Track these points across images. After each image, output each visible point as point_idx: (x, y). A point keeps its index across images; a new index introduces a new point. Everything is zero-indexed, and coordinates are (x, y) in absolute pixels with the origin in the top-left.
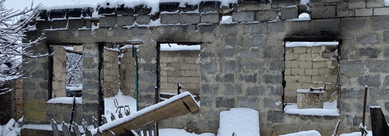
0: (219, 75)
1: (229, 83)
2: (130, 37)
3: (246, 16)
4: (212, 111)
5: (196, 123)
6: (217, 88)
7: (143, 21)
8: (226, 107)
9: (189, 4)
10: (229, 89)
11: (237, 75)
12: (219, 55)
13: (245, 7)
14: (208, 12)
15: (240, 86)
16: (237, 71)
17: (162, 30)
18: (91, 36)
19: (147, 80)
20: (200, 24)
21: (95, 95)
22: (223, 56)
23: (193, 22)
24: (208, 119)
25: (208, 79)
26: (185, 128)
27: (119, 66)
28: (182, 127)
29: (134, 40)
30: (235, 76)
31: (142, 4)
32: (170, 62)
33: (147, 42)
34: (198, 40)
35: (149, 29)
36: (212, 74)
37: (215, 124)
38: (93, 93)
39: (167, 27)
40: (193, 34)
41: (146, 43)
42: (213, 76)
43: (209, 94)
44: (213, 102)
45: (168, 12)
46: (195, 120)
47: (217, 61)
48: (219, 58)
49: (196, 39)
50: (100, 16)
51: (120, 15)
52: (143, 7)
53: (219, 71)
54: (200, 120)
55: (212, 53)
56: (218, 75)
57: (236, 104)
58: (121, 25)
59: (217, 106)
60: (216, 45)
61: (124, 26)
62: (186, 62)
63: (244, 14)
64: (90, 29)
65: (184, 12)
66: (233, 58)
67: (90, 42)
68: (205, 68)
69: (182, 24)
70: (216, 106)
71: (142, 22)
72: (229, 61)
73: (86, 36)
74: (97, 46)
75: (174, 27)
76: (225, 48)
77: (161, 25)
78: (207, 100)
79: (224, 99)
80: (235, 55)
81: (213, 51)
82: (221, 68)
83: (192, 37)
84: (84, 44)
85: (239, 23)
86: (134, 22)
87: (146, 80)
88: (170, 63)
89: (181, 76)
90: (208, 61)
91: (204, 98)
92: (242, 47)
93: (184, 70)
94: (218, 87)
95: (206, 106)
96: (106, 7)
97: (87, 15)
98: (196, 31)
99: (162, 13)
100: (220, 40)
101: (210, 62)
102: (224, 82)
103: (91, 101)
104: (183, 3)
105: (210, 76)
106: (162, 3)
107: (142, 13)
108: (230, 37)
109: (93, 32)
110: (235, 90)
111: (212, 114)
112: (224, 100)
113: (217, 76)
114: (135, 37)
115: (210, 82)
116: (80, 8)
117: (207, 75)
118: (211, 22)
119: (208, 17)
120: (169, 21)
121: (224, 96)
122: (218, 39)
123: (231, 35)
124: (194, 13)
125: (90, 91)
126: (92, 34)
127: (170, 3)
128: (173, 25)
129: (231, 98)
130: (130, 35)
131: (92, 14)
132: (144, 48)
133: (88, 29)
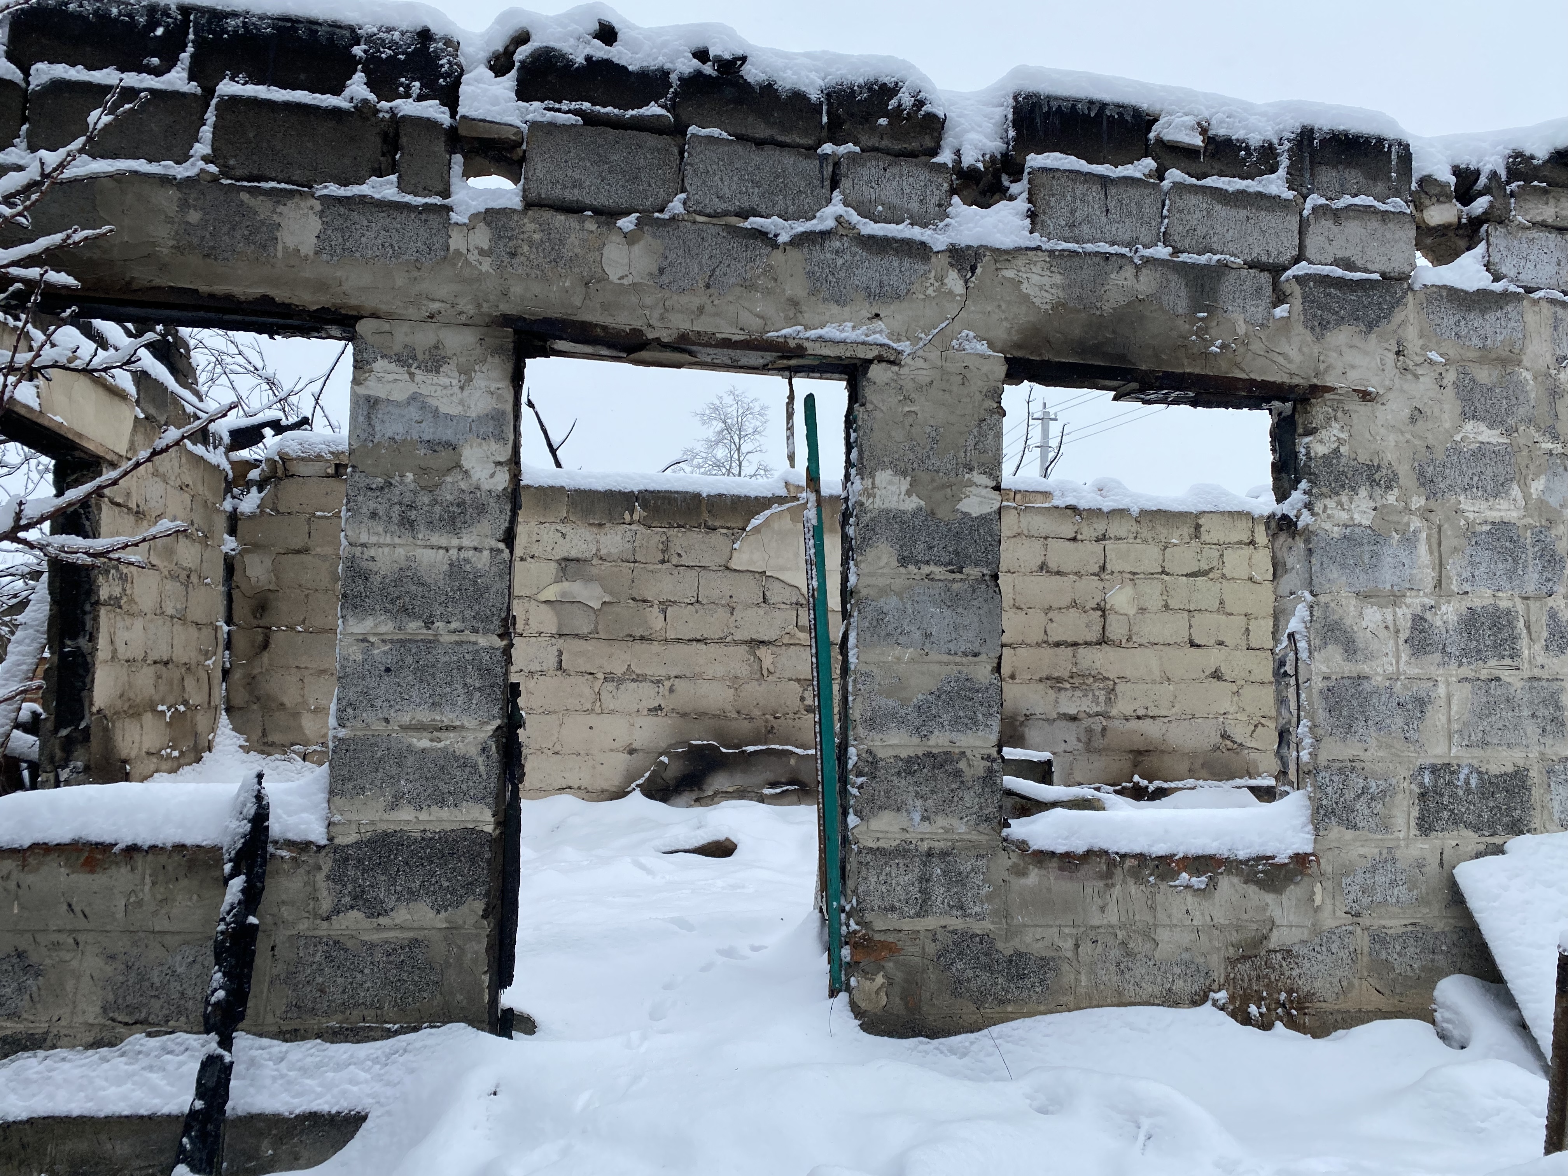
0: (1428, 616)
1: (1492, 666)
2: (794, 303)
3: (1558, 253)
4: (1394, 860)
5: (1288, 953)
6: (1422, 703)
7: (896, 201)
8: (1477, 829)
9: (1220, 130)
10: (1488, 709)
11: (1533, 619)
12: (1425, 481)
13: (1552, 202)
14: (1347, 200)
15: (1556, 686)
16: (1530, 589)
17: (1046, 281)
18: (448, 257)
19: (928, 635)
20: (1302, 268)
21: (465, 763)
22: (1451, 487)
23: (1258, 252)
24: (1365, 921)
25: (1361, 638)
26: (1222, 996)
27: (230, 566)
28: (1195, 987)
29: (830, 331)
30: (1521, 624)
31: (886, 80)
32: (580, 556)
33: (934, 355)
34: (1293, 368)
35: (944, 259)
36: (1381, 607)
37: (1411, 951)
38: (448, 740)
39: (1076, 261)
40: (1262, 325)
41: (920, 363)
42: (1390, 618)
43: (1372, 743)
44: (1400, 796)
45: (1083, 162)
46: (1285, 931)
47: (1416, 523)
48: (1423, 502)
49: (1280, 360)
50: (536, 110)
51: (715, 132)
52: (893, 103)
53: (1431, 586)
54: (1316, 930)
55: (1385, 463)
56: (1419, 610)
57: (1538, 806)
58: (721, 206)
59: (1425, 826)
60: (1407, 412)
61: (744, 215)
62: (675, 560)
63: (1552, 246)
64: (437, 200)
65: (1194, 181)
66: (1503, 504)
67: (435, 306)
68: (1343, 566)
69: (1184, 257)
70: (1420, 826)
71: (890, 207)
72: (1486, 522)
73: (396, 255)
74: (497, 351)
75: (1129, 271)
76: (1458, 438)
77: (1036, 239)
78: (1362, 783)
79: (1462, 777)
80: (1516, 487)
81: (1390, 456)
82: (1441, 565)
83: (1256, 346)
84: (374, 315)
85: (1529, 290)
86: (829, 201)
87: (917, 636)
88: (577, 560)
89: (642, 638)
90: (1358, 518)
91: (1341, 771)
92: (1555, 438)
93: (665, 606)
94: (1423, 695)
95: (1355, 827)
96: (588, 51)
97: (408, 88)
98: (1281, 311)
99: (1035, 160)
100: (1427, 381)
101: (1368, 523)
102: (1460, 665)
103: (424, 816)
104: (1190, 120)
105: (1373, 616)
106: (1037, 95)
107: (886, 143)
108: (1484, 375)
109: (469, 227)
110: (1526, 713)
111: (1393, 883)
112: (1467, 782)
113: (1419, 620)
114: (835, 309)
115: (1370, 657)
116: (335, 25)
117: (1353, 611)
118: (1370, 267)
119: (1353, 228)
120: (1088, 220)
121: (1463, 752)
122: (1416, 377)
123: (1486, 356)
124: (1259, 194)
125: (420, 728)
126: (457, 242)
127: (1091, 102)
128: (1123, 256)
129: (1503, 770)
130: (796, 287)
131: (463, 89)
132: (907, 399)
133: (420, 200)
